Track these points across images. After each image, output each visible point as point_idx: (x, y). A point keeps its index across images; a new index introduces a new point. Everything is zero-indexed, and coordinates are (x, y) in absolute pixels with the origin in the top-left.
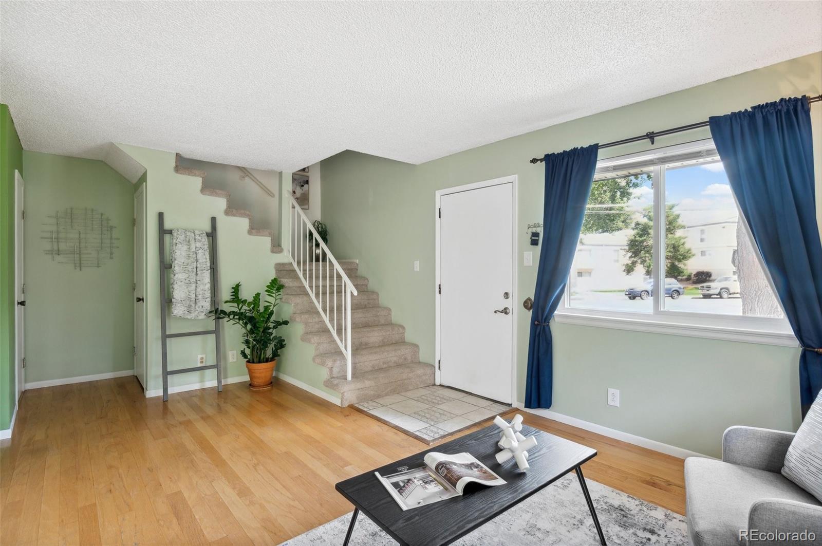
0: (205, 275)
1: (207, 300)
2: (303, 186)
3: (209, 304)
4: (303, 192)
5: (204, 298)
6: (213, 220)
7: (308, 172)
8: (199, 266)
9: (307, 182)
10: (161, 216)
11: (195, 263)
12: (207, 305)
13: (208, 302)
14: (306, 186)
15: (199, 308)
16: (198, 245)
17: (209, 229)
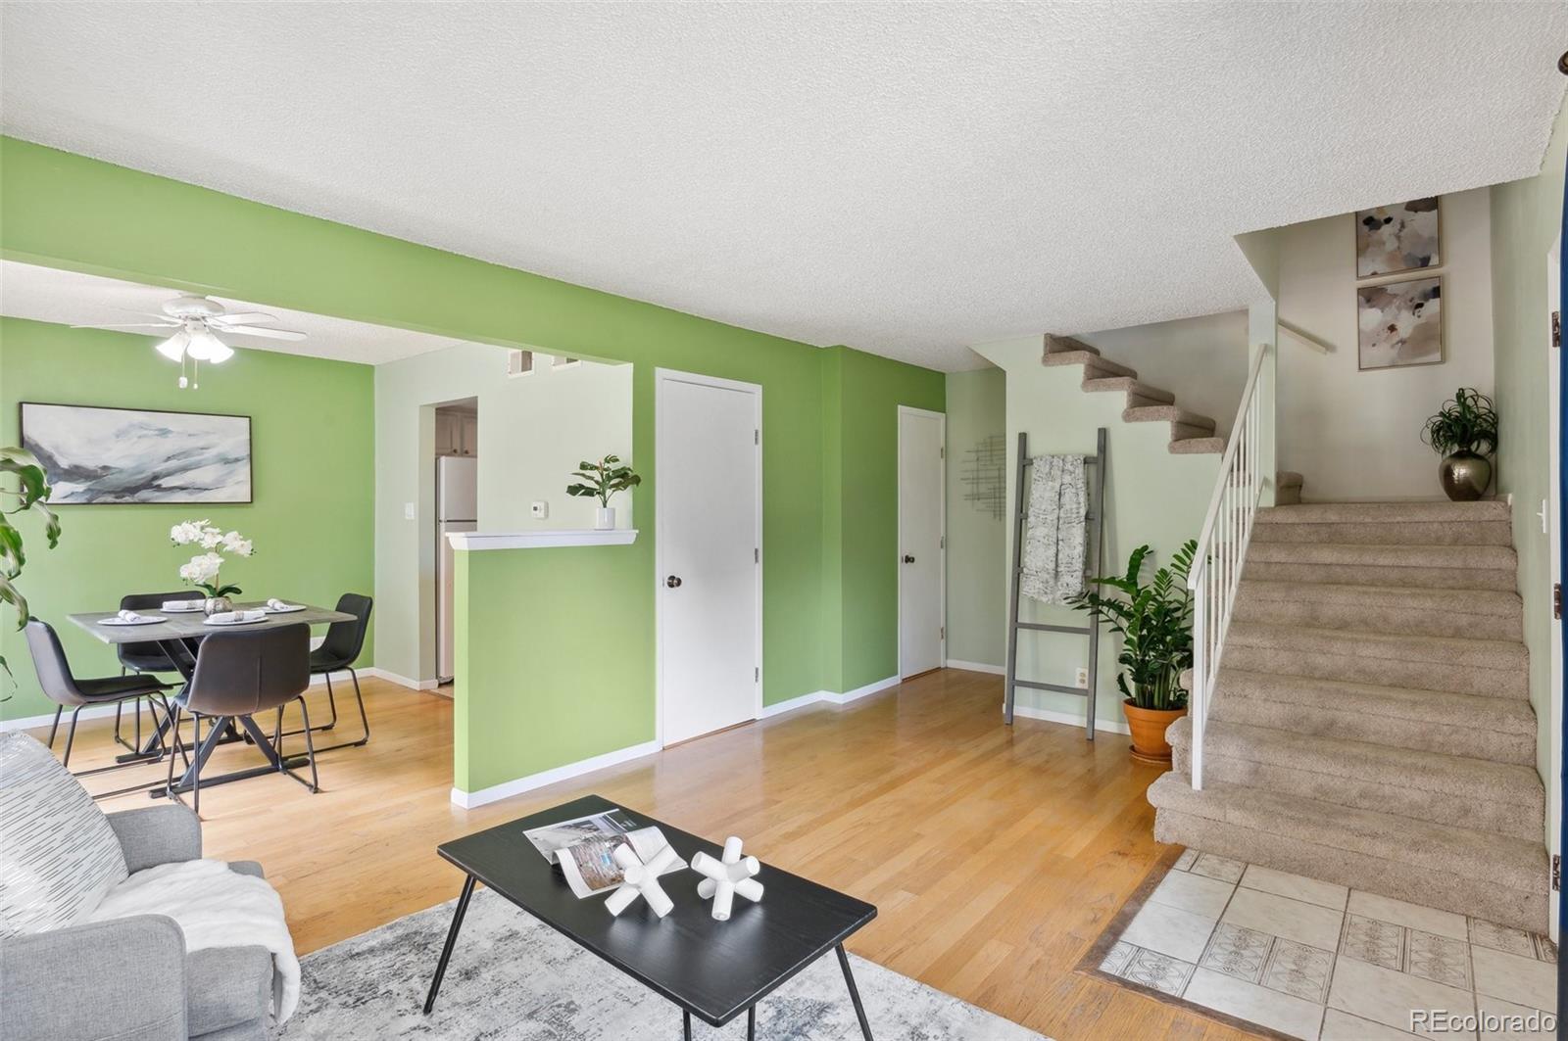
0: (1074, 530)
1: (1075, 574)
2: (1420, 305)
3: (1079, 580)
4: (1422, 320)
5: (1071, 573)
6: (1103, 434)
7: (1441, 264)
8: (1062, 515)
9: (1436, 292)
10: (1023, 438)
11: (1057, 511)
12: (1073, 582)
13: (1077, 578)
14: (1432, 305)
15: (1062, 586)
16: (1067, 479)
17: (1092, 449)
